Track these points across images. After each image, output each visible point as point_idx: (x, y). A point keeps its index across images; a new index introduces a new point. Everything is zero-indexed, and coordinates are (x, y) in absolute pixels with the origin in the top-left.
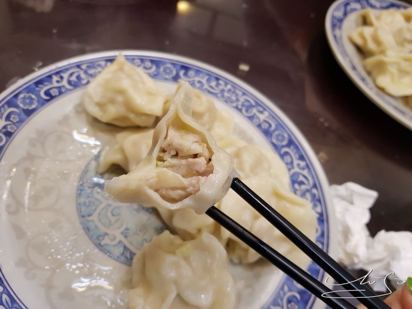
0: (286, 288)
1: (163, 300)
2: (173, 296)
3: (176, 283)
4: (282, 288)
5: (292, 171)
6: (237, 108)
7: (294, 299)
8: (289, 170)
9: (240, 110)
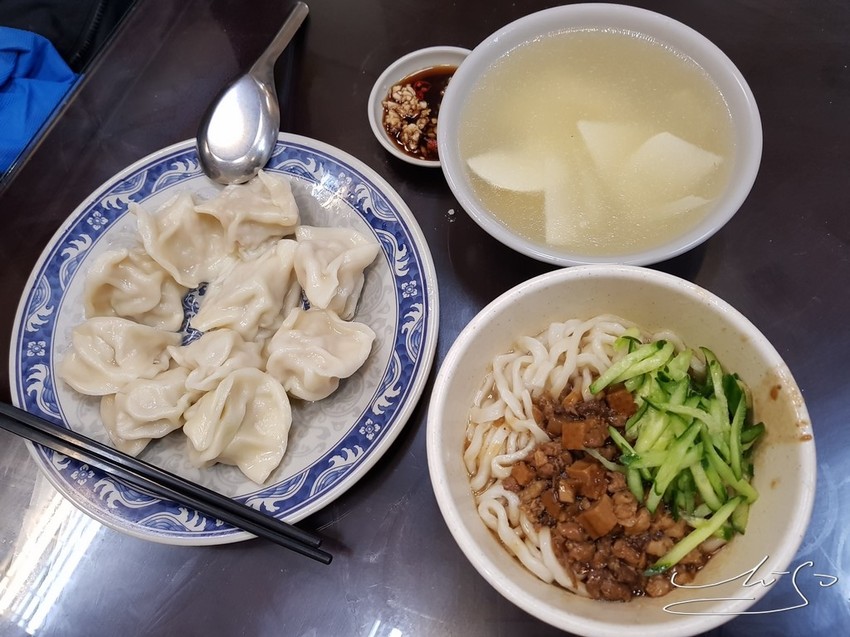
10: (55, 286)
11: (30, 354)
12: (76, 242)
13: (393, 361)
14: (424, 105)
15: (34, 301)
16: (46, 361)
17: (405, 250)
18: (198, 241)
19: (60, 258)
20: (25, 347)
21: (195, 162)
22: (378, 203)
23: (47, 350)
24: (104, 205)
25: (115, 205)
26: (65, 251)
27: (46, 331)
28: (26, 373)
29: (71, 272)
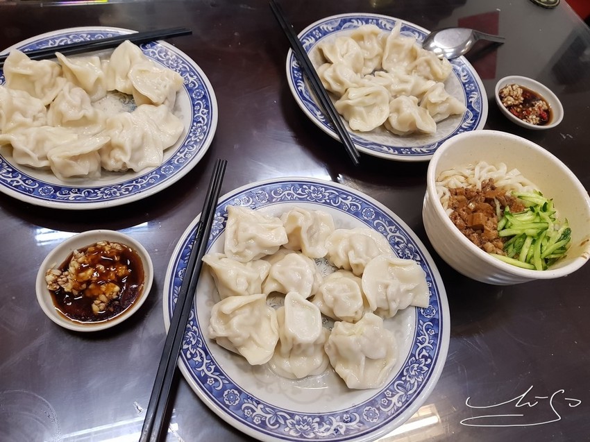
0: (421, 322)
1: (359, 365)
2: (364, 358)
3: (362, 351)
4: (419, 323)
5: (388, 237)
6: (326, 203)
7: (430, 327)
8: (386, 237)
9: (330, 204)
10: (340, 26)
11: (314, 33)
12: (360, 22)
13: (434, 144)
14: (522, 99)
15: (330, 23)
16: (316, 40)
17: (473, 121)
18: (403, 55)
19: (350, 20)
20: (315, 30)
21: (423, 38)
22: (477, 102)
23: (320, 38)
24: (380, 21)
25: (383, 25)
26: (354, 21)
27: (325, 33)
28: (308, 36)
29: (349, 27)
